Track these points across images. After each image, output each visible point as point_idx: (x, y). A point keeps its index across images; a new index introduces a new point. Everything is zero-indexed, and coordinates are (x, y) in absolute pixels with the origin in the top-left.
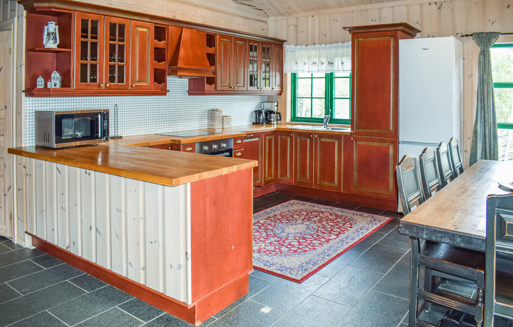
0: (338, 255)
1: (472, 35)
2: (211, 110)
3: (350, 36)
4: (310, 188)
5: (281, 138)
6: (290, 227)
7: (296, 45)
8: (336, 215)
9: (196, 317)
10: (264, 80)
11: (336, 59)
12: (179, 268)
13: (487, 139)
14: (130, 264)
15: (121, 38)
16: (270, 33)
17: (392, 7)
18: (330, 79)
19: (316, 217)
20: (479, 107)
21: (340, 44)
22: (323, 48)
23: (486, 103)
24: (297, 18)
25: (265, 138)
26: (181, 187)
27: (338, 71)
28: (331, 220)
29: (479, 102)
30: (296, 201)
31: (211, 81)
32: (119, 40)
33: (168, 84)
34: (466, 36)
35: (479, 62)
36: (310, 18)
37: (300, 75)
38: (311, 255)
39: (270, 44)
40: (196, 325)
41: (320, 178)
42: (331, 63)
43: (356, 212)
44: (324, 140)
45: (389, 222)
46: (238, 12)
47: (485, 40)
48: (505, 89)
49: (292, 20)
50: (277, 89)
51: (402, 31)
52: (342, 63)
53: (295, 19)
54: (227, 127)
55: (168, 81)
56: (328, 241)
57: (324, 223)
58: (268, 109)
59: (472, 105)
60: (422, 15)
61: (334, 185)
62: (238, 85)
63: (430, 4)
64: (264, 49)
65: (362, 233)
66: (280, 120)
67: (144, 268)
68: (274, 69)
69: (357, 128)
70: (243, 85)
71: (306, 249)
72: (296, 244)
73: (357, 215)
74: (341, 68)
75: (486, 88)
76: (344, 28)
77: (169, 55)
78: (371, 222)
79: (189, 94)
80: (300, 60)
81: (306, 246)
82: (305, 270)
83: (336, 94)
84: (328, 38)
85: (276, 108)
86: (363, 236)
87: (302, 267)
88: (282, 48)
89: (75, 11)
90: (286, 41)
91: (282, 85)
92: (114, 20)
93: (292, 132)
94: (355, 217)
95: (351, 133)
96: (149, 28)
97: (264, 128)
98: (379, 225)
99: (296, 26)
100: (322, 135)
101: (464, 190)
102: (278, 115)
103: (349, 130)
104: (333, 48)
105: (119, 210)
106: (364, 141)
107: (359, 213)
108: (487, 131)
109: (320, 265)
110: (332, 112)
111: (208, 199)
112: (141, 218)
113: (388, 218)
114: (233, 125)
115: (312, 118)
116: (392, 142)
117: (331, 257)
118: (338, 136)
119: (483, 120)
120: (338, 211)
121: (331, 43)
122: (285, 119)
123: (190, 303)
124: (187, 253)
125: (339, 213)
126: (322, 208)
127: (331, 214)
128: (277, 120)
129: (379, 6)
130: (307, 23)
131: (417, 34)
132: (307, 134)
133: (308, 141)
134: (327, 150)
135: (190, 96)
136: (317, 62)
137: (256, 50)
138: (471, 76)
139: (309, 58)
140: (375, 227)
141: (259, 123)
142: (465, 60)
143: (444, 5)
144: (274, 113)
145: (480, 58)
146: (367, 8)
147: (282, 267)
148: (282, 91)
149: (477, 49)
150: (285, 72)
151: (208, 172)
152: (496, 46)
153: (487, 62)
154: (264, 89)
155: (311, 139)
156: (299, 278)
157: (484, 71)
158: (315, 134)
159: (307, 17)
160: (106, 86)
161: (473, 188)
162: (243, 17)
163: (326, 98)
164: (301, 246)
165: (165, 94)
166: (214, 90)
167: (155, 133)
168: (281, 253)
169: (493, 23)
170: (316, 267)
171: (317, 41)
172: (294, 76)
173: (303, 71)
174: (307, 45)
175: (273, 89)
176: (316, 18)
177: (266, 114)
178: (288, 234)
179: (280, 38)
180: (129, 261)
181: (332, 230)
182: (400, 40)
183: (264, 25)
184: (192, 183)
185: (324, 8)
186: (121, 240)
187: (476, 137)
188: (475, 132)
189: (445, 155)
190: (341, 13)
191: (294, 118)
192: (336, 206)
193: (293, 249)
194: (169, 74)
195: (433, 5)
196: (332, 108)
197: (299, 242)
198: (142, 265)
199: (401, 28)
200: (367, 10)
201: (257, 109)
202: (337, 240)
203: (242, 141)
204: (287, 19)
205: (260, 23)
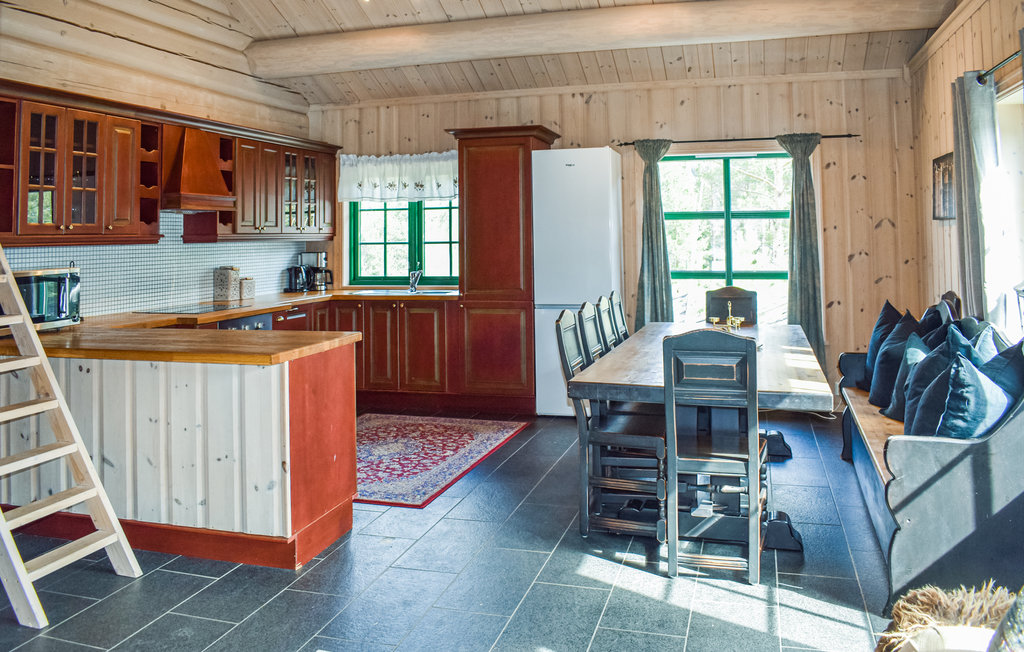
0: (465, 473)
1: (633, 143)
2: (221, 268)
3: (457, 142)
4: (393, 393)
5: (340, 313)
6: (379, 448)
7: (360, 155)
8: (445, 427)
9: (296, 556)
10: (288, 216)
11: (428, 178)
12: (270, 488)
13: (658, 295)
14: (177, 500)
15: (49, 141)
16: (310, 133)
17: (518, 98)
18: (416, 212)
19: (414, 432)
20: (646, 249)
21: (435, 154)
22: (406, 161)
23: (655, 242)
24: (360, 109)
25: (315, 314)
26: (274, 369)
27: (432, 198)
28: (438, 433)
29: (646, 242)
30: (373, 415)
31: (228, 217)
32: (47, 145)
33: (161, 223)
34: (626, 144)
35: (645, 182)
36: (383, 110)
37: (364, 205)
38: (425, 476)
39: (315, 152)
40: (297, 568)
41: (410, 374)
42: (419, 186)
43: (473, 421)
44: (415, 311)
45: (524, 429)
46: (261, 98)
47: (651, 150)
48: (681, 221)
49: (352, 113)
50: (326, 230)
51: (535, 137)
52: (439, 186)
53: (357, 111)
54: (248, 297)
55: (161, 220)
56: (444, 458)
57: (430, 438)
58: (311, 264)
59: (635, 246)
60: (562, 111)
61: (433, 383)
62: (267, 224)
63: (573, 95)
64: (306, 160)
65: (491, 444)
66: (332, 283)
67: (204, 503)
68: (322, 196)
69: (469, 289)
70: (274, 224)
71: (415, 471)
72: (397, 466)
73: (476, 424)
74: (436, 193)
75: (654, 221)
76: (447, 131)
77: (164, 174)
78: (499, 430)
79: (185, 242)
80: (366, 180)
81: (414, 467)
82: (424, 494)
83: (428, 236)
84: (414, 143)
85: (324, 262)
86: (493, 447)
87: (418, 491)
88: (335, 159)
89: (21, 99)
90: (341, 148)
91: (334, 224)
92: (82, 115)
93: (359, 301)
94: (475, 427)
95: (459, 297)
96: (133, 129)
97: (305, 298)
98: (512, 433)
99: (359, 123)
100: (411, 303)
101: (634, 352)
102: (328, 274)
103: (456, 293)
104: (425, 160)
105: (154, 420)
106: (480, 308)
107: (477, 421)
108: (657, 283)
109: (443, 485)
110: (421, 265)
111: (307, 387)
112: (199, 426)
113: (523, 424)
114: (256, 294)
115: (385, 278)
116: (523, 308)
117: (455, 476)
118: (438, 303)
119: (651, 267)
120: (445, 421)
121: (420, 152)
122: (341, 281)
123: (290, 536)
124: (284, 463)
125: (447, 424)
126: (419, 420)
127: (436, 427)
128: (326, 283)
129: (497, 96)
130: (378, 119)
131: (556, 141)
132: (387, 303)
133: (389, 314)
134: (422, 327)
135: (186, 246)
136: (397, 183)
137: (294, 165)
138: (634, 203)
139: (383, 176)
140: (507, 435)
141: (296, 290)
142: (625, 181)
143: (593, 97)
144: (321, 272)
145: (645, 176)
146: (477, 97)
147: (388, 494)
148: (334, 234)
149: (641, 164)
150: (339, 200)
151: (308, 347)
152: (666, 159)
153: (654, 182)
154: (307, 229)
155: (394, 311)
156: (419, 503)
157: (651, 195)
158: (401, 302)
159: (378, 108)
160: (67, 228)
161: (646, 350)
162: (269, 106)
163: (410, 243)
164: (406, 469)
165: (156, 242)
166: (230, 232)
167: (134, 310)
168: (380, 479)
169: (661, 126)
170: (438, 489)
171: (395, 148)
172: (354, 208)
173: (372, 199)
174: (378, 156)
175: (320, 229)
176: (395, 111)
177: (308, 273)
178: (380, 457)
179: (330, 142)
180: (175, 496)
181: (445, 445)
182: (533, 152)
183: (303, 119)
184: (290, 362)
185: (408, 95)
186: (157, 467)
187: (643, 292)
188: (641, 286)
189: (606, 314)
190: (436, 104)
191: (355, 279)
192: (440, 415)
193: (395, 473)
194: (164, 207)
195: (578, 97)
196: (420, 260)
197: (401, 464)
198: (200, 498)
199: (535, 133)
200: (478, 100)
201: (290, 266)
202: (457, 456)
203: (285, 318)
204: (342, 110)
205: (295, 116)
